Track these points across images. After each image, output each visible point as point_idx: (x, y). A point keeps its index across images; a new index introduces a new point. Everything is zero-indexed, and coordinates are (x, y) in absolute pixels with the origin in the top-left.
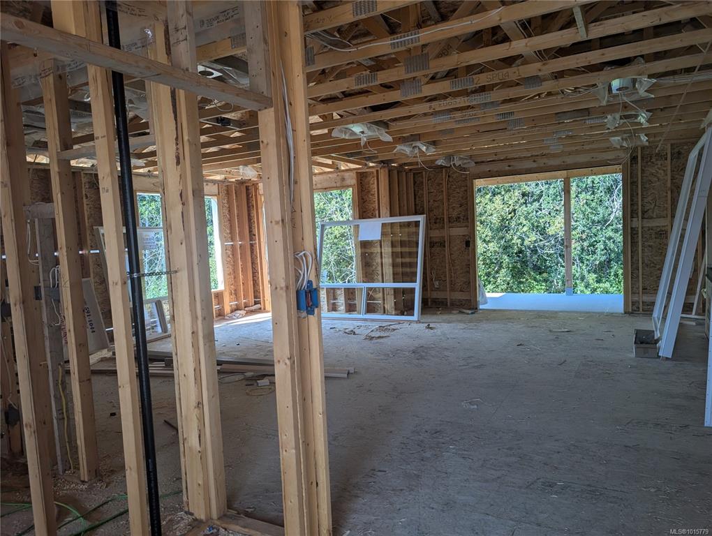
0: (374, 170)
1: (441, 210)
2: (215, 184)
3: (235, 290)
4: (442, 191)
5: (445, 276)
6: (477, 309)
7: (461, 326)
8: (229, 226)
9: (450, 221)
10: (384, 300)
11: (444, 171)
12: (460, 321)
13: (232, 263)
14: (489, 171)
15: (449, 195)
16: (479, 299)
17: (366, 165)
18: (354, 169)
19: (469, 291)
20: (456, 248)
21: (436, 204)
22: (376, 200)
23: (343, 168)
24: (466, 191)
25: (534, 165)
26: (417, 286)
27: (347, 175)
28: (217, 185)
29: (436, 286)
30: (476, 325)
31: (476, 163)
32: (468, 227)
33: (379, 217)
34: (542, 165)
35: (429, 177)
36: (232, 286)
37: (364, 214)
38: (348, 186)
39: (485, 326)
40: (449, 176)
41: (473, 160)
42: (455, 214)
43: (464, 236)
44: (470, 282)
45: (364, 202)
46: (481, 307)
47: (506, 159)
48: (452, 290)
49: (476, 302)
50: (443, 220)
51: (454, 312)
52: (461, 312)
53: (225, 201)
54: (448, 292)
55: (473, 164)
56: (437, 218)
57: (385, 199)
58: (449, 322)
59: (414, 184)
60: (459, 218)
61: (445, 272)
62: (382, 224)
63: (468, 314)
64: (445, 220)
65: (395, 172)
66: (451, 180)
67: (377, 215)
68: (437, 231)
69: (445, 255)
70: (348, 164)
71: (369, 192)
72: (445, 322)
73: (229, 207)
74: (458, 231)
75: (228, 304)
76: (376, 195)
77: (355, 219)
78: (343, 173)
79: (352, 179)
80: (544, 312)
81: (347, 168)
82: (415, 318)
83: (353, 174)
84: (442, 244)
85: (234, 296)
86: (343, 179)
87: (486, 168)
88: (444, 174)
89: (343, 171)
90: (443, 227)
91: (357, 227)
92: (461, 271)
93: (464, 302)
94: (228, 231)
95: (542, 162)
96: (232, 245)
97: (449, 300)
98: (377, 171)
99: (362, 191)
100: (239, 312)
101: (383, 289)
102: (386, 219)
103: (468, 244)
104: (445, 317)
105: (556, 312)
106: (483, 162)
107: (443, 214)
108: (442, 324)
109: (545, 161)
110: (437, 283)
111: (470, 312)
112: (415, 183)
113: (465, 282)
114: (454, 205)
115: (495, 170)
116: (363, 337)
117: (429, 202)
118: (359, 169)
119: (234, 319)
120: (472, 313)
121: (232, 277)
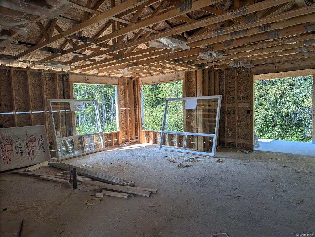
0: (194, 70)
1: (234, 93)
2: (116, 79)
3: (126, 132)
4: (235, 82)
5: (235, 130)
6: (252, 150)
7: (239, 161)
8: (124, 100)
9: (238, 99)
10: (197, 142)
11: (236, 70)
12: (240, 158)
13: (125, 118)
14: (263, 70)
15: (238, 84)
16: (254, 144)
17: (190, 67)
18: (184, 70)
19: (249, 140)
20: (242, 115)
21: (231, 89)
22: (195, 87)
23: (179, 70)
24: (249, 82)
25: (292, 66)
26: (215, 136)
27: (180, 73)
28: (117, 79)
29: (230, 135)
30: (248, 162)
31: (254, 66)
32: (249, 103)
33: (196, 96)
34: (297, 66)
35: (227, 74)
36: (125, 130)
37: (189, 94)
38: (181, 79)
39: (254, 163)
40: (239, 74)
41: (252, 64)
42: (242, 95)
43: (247, 107)
44: (249, 134)
45: (189, 88)
46: (256, 149)
47: (274, 63)
48: (239, 138)
49: (252, 147)
50: (235, 98)
51: (238, 151)
52: (242, 152)
53: (122, 88)
54: (236, 139)
55: (252, 66)
56: (231, 97)
57: (200, 86)
58: (232, 158)
59: (219, 79)
60: (244, 97)
61: (235, 128)
62: (198, 100)
63: (246, 153)
64: (236, 99)
65: (207, 72)
66: (240, 75)
67: (195, 95)
68: (231, 104)
69: (235, 118)
70: (182, 67)
71: (192, 82)
72: (230, 158)
73: (124, 90)
74: (243, 105)
75: (121, 139)
76: (195, 84)
77: (183, 97)
78: (178, 72)
79: (183, 76)
80: (294, 155)
81: (182, 69)
82: (212, 154)
83: (183, 73)
84: (234, 112)
85: (125, 135)
86: (178, 76)
87: (261, 68)
88: (236, 72)
89: (179, 71)
90: (234, 103)
91: (184, 101)
92: (245, 128)
93: (245, 145)
94: (123, 103)
95: (297, 64)
96: (125, 109)
97: (236, 144)
98: (196, 71)
99: (188, 82)
100: (127, 143)
101: (197, 136)
102: (201, 97)
103: (248, 112)
104: (232, 154)
105: (303, 156)
106: (259, 65)
107: (235, 95)
108: (228, 159)
109: (300, 63)
110: (230, 134)
111: (247, 152)
112: (219, 77)
113: (246, 134)
114: (242, 90)
115: (267, 69)
116: (178, 165)
117: (227, 88)
118: (186, 70)
119: (123, 147)
120: (248, 153)
121: (125, 125)
